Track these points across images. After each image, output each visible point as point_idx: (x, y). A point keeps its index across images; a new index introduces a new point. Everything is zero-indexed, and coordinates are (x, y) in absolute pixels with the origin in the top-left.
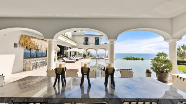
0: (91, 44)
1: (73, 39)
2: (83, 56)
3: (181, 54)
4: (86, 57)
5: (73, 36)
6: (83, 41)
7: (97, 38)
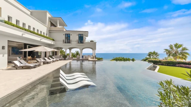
0: (73, 41)
1: (50, 35)
2: (63, 57)
3: (174, 54)
4: (67, 59)
5: (50, 32)
6: (63, 38)
7: (81, 34)
